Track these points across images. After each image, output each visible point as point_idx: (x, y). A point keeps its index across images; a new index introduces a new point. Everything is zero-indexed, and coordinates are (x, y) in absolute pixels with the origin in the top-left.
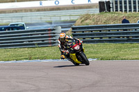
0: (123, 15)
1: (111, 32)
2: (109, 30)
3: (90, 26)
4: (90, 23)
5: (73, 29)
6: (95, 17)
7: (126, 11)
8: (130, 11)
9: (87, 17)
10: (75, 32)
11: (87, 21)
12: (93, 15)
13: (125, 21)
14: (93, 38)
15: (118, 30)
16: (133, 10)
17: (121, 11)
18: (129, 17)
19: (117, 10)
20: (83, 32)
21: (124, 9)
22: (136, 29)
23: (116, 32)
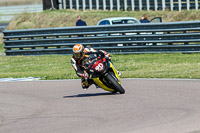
0: (77, 14)
1: (60, 38)
2: (57, 36)
3: (29, 30)
4: (29, 25)
5: (5, 34)
6: (38, 16)
7: (81, 8)
8: (87, 8)
9: (25, 17)
10: (8, 39)
11: (25, 23)
12: (35, 14)
13: (80, 23)
14: (33, 48)
15: (70, 36)
16: (91, 6)
17: (75, 7)
18: (86, 17)
19: (68, 7)
20: (20, 39)
21: (78, 6)
22: (96, 35)
23: (67, 38)
